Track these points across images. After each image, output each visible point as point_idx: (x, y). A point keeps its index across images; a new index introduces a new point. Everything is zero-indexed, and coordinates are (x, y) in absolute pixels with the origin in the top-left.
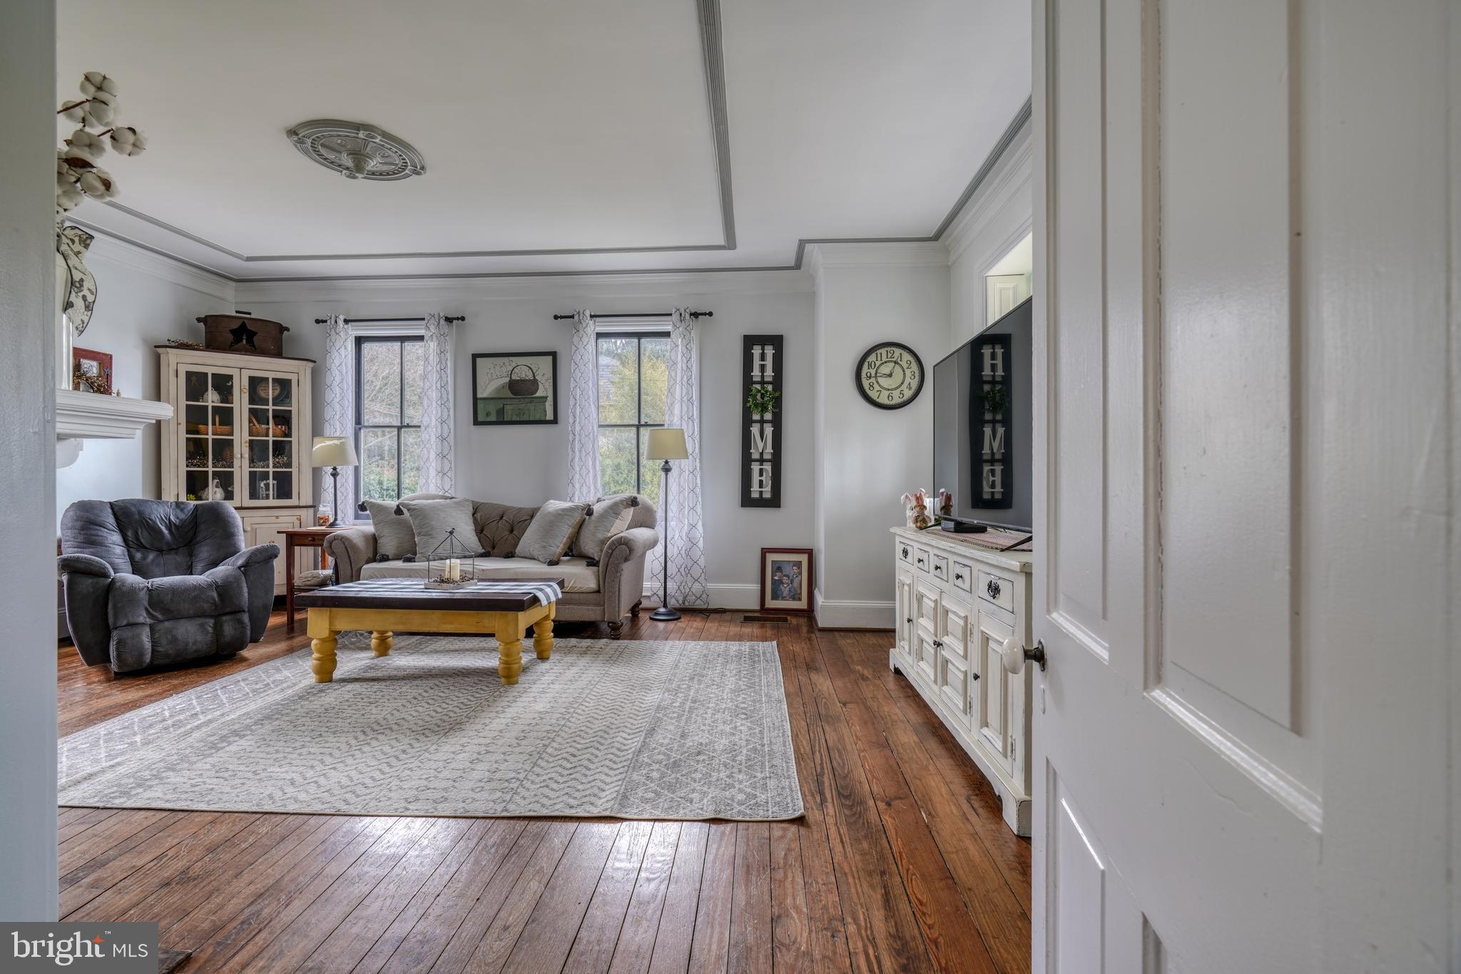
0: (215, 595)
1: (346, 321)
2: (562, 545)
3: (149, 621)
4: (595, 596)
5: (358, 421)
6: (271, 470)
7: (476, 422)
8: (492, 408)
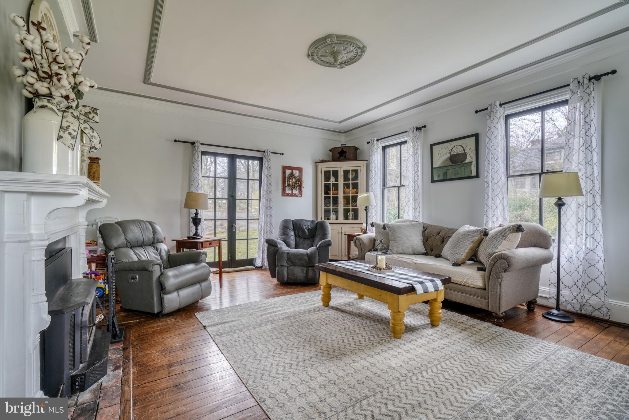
0: (307, 258)
1: (377, 140)
2: (465, 254)
3: (287, 265)
4: (482, 291)
5: (384, 185)
6: (351, 208)
7: (433, 181)
8: (441, 172)
